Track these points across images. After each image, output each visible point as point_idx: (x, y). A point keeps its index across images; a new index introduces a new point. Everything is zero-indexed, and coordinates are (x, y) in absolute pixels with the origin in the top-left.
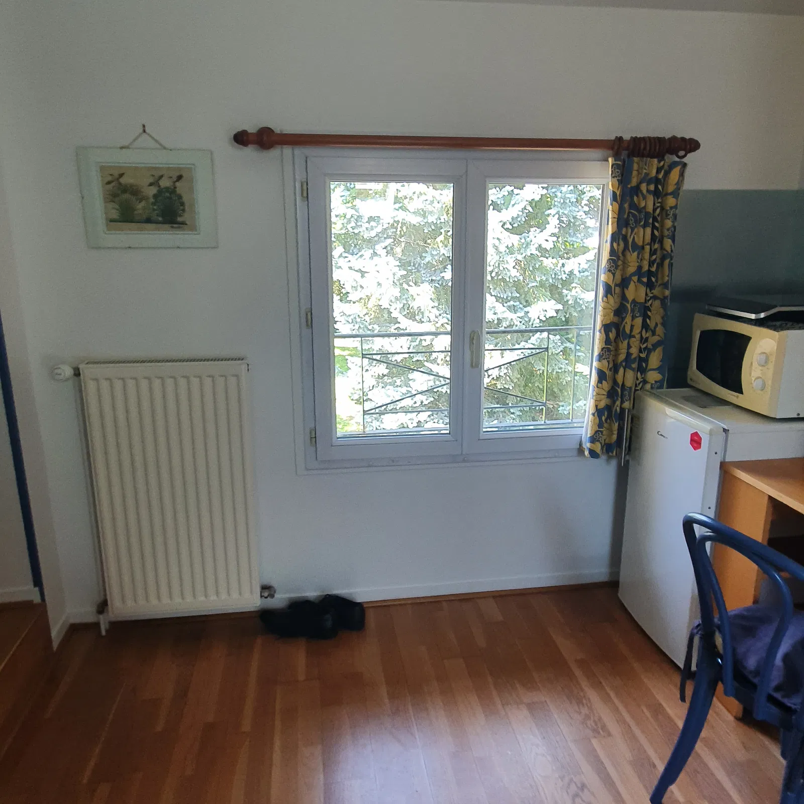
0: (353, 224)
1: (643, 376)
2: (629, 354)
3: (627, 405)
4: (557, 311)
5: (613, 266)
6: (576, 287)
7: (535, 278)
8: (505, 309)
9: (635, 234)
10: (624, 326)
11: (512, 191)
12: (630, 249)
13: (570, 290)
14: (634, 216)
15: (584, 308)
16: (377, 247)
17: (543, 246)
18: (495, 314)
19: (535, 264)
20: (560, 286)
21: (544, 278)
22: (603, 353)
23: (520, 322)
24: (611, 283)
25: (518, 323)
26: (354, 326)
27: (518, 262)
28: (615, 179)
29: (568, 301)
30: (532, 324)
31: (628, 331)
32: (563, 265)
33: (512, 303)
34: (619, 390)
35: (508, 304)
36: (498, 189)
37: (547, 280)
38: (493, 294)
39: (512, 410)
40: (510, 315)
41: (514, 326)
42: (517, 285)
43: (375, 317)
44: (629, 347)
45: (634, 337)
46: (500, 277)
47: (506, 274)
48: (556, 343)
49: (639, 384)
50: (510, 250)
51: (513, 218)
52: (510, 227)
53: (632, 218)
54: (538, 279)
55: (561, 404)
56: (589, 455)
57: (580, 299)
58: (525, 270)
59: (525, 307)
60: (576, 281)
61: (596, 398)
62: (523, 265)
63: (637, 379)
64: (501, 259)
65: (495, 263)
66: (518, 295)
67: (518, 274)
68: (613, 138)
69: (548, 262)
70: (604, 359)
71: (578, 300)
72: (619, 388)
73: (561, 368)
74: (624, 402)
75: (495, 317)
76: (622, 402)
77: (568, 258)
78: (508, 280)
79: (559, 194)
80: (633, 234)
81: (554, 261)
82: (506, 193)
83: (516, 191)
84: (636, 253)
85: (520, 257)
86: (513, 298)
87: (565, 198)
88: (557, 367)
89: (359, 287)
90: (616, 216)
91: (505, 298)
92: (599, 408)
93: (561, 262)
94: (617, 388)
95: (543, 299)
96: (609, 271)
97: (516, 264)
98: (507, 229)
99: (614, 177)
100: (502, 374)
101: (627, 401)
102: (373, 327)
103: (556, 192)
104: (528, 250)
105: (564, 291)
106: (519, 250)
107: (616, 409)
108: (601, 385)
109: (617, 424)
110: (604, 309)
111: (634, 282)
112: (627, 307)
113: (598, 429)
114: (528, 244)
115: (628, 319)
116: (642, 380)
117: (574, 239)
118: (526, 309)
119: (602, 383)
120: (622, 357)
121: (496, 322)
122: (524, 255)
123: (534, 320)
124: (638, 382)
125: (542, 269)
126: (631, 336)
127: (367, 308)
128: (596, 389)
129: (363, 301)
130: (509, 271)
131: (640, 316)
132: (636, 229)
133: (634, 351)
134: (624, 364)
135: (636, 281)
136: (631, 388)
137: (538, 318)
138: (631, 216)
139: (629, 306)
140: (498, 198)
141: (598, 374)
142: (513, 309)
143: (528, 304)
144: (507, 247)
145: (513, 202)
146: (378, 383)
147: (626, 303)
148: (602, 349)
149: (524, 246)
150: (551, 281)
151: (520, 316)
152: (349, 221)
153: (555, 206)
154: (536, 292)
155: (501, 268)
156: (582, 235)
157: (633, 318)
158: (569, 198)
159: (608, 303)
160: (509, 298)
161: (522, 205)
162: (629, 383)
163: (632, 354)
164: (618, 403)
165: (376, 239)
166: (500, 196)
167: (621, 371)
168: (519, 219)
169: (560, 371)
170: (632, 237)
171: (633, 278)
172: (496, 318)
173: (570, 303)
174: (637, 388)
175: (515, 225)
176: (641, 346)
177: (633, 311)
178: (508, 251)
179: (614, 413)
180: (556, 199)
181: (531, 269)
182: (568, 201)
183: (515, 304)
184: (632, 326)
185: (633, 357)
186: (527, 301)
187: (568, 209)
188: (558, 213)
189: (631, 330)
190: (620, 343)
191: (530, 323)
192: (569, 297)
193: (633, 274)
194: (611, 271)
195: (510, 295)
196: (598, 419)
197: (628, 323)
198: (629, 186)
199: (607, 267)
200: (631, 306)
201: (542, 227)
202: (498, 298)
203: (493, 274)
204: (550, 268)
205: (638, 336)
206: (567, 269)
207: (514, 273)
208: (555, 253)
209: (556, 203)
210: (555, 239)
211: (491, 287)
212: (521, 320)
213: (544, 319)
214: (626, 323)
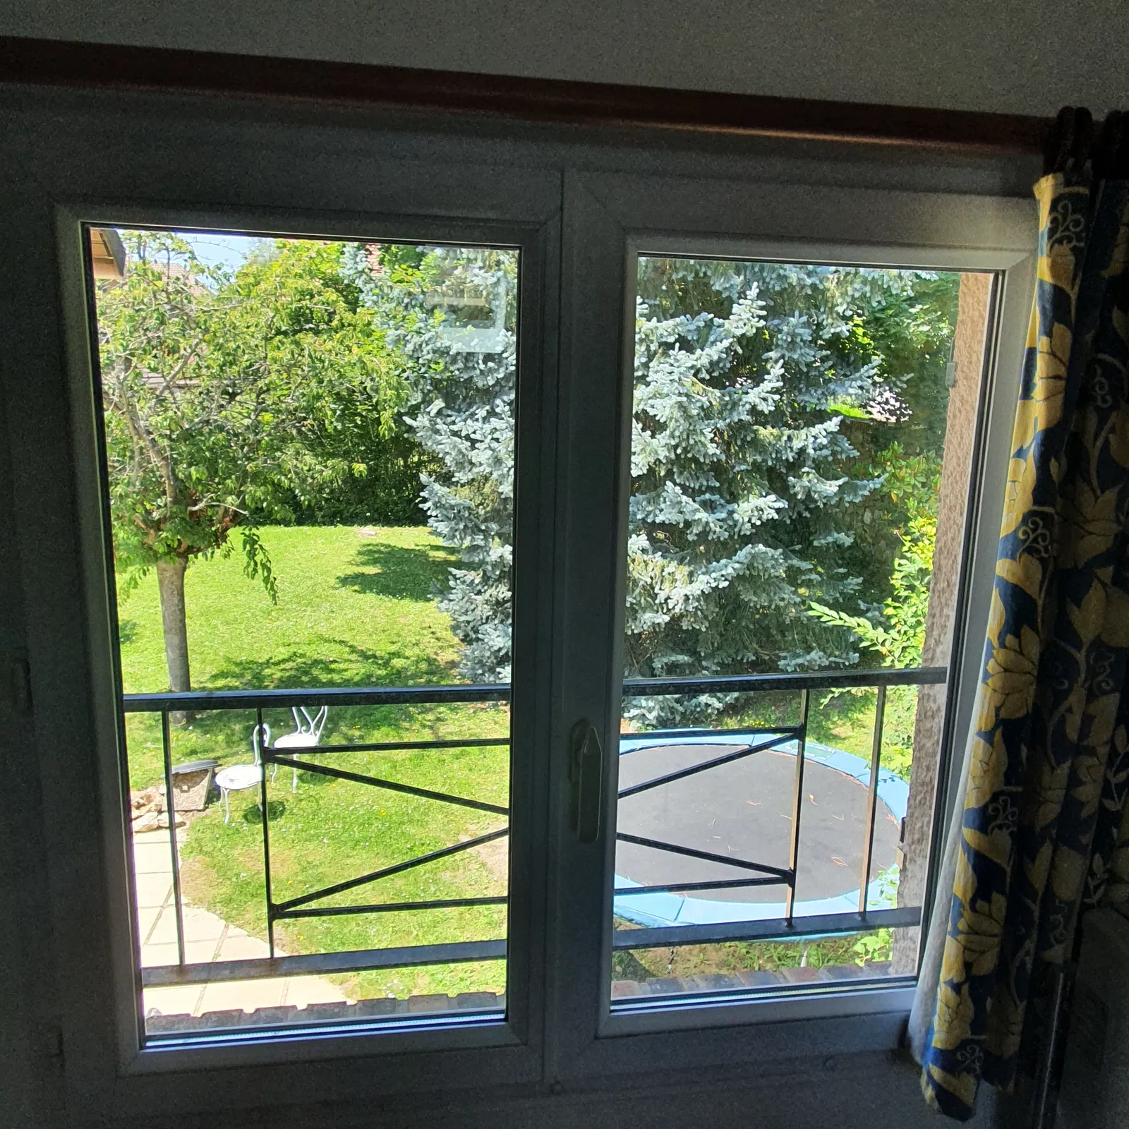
0: (460, 365)
1: (1108, 866)
2: (1071, 804)
3: (1057, 954)
4: (778, 511)
5: (1044, 537)
6: (808, 473)
7: (744, 457)
8: (696, 506)
9: (1112, 430)
10: (1063, 720)
11: (711, 320)
12: (1095, 483)
13: (800, 477)
14: (1110, 371)
15: (822, 506)
16: (498, 401)
17: (760, 408)
18: (681, 513)
19: (745, 436)
20: (784, 470)
21: (759, 459)
22: (996, 810)
23: (721, 527)
24: (1033, 590)
25: (718, 529)
26: (456, 524)
27: (718, 432)
28: (1065, 248)
29: (795, 494)
30: (740, 531)
31: (1072, 733)
32: (790, 439)
33: (707, 496)
34: (1036, 909)
35: (702, 497)
36: (688, 316)
37: (765, 461)
38: (678, 481)
39: (704, 663)
40: (703, 515)
41: (711, 534)
42: (718, 469)
43: (493, 510)
44: (1074, 781)
45: (1091, 752)
46: (690, 455)
47: (699, 451)
48: (776, 560)
49: (1097, 888)
50: (707, 413)
51: (711, 363)
52: (708, 377)
53: (1104, 380)
54: (750, 460)
55: (782, 654)
56: (936, 1105)
57: (815, 492)
58: (728, 444)
59: (728, 502)
60: (809, 463)
61: (967, 941)
62: (726, 438)
63: (1091, 873)
64: (691, 428)
65: (682, 433)
66: (718, 485)
67: (718, 452)
68: (1052, 113)
69: (766, 433)
70: (1000, 827)
71: (812, 494)
72: (1034, 902)
73: (783, 599)
74: (1052, 946)
75: (680, 518)
76: (1044, 944)
77: (797, 428)
78: (702, 460)
79: (785, 329)
80: (1103, 434)
81: (775, 431)
82: (702, 324)
83: (717, 321)
84: (1111, 495)
85: (721, 424)
86: (711, 489)
87: (794, 335)
88: (776, 598)
89: (466, 464)
90: (1062, 371)
91: (697, 487)
92: (974, 971)
93: (787, 432)
94: (1029, 902)
95: (757, 492)
96: (1030, 550)
97: (715, 435)
98: (702, 381)
99: (1060, 241)
100: (690, 608)
101: (1059, 942)
102: (487, 527)
103: (779, 324)
104: (735, 414)
105: (791, 478)
106: (721, 413)
107: (1023, 964)
108: (986, 905)
109: (1022, 1006)
110: (1006, 670)
111: (1104, 585)
112: (1076, 662)
113: (969, 1035)
114: (735, 405)
115: (1075, 699)
116: (1106, 876)
117: (806, 398)
118: (730, 507)
119: (989, 901)
120: (1050, 811)
121: (681, 525)
122: (728, 421)
123: (743, 524)
124: (1092, 884)
125: (756, 444)
126: (1080, 750)
127: (482, 494)
128: (967, 913)
129: (476, 484)
130: (704, 445)
131: (1113, 691)
132: (1114, 414)
133: (1088, 792)
134: (1054, 832)
135: (1108, 581)
136: (1071, 904)
137: (749, 521)
138: (1099, 371)
139: (1081, 656)
140: (689, 331)
141: (974, 868)
142: (709, 506)
143: (734, 498)
144: (702, 407)
145: (712, 338)
146: (495, 613)
147: (1073, 651)
148: (995, 797)
149: (729, 407)
150: (770, 463)
151: (720, 518)
152: (454, 361)
153: (777, 346)
154: (746, 480)
155: (692, 442)
156: (819, 392)
157: (1092, 695)
158: (800, 335)
159: (1021, 653)
160: (703, 489)
161: (726, 343)
162: (1068, 888)
163: (1082, 805)
164: (1030, 945)
165: (497, 388)
166: (692, 327)
167: (1046, 850)
168: (721, 365)
169: (782, 604)
170: (1099, 444)
171: (1100, 572)
172: (682, 520)
173: (799, 497)
174: (1087, 900)
175: (716, 374)
176: (1110, 775)
177: (1092, 673)
178: (702, 414)
179: (1014, 971)
180: (779, 336)
181: (739, 443)
182: (798, 340)
183: (713, 498)
184: (1087, 720)
185: (1084, 813)
186: (732, 494)
187: (799, 352)
188: (783, 357)
189: (1084, 732)
190: (1047, 769)
191: (736, 530)
192: (798, 489)
193: (1101, 560)
194: (1038, 551)
195: (705, 483)
196: (971, 1006)
197: (1075, 709)
198: (1106, 274)
199: (1021, 536)
200: (1087, 657)
201: (757, 378)
202: (685, 489)
203: (679, 451)
204: (770, 443)
205: (1103, 751)
206: (797, 444)
207: (712, 449)
208: (776, 418)
209: (780, 342)
210: (777, 397)
211: (675, 470)
212: (721, 524)
213: (758, 523)
214: (1070, 710)
